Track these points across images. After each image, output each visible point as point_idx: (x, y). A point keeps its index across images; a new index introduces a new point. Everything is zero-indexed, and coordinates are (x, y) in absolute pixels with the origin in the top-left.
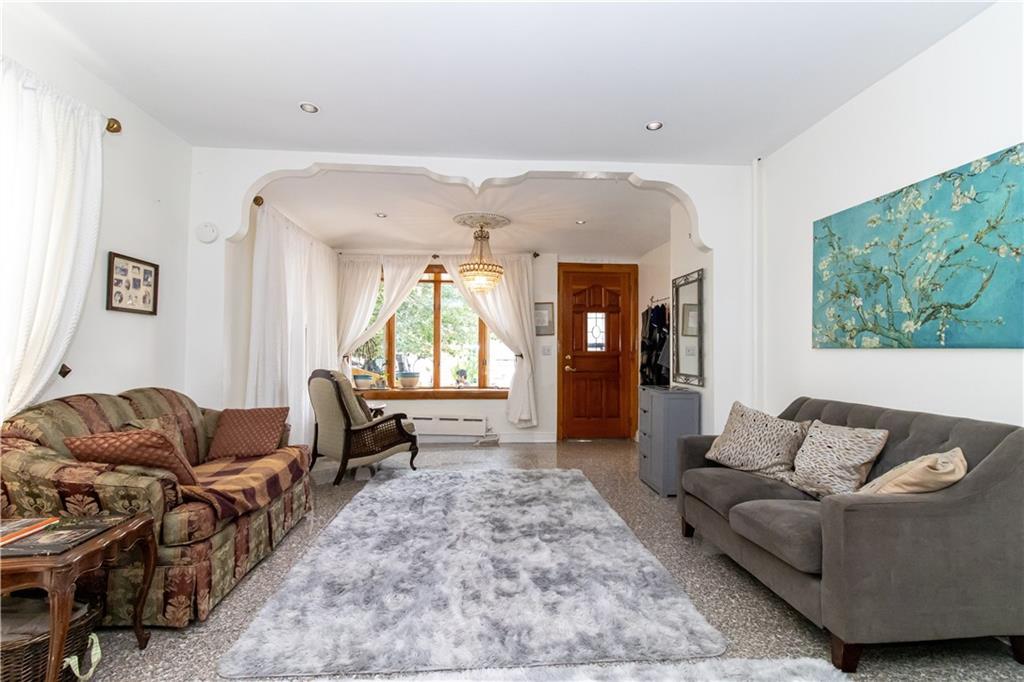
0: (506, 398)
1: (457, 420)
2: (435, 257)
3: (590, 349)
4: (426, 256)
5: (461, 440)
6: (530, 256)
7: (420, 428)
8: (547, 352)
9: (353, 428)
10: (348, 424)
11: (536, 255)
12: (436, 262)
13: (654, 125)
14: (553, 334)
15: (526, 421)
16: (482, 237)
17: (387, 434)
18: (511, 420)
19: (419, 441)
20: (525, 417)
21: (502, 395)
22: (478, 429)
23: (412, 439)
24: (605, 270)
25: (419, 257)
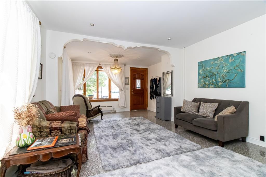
0: (118, 101)
1: (105, 107)
2: (99, 64)
3: (137, 88)
4: (97, 64)
5: (106, 112)
6: (124, 65)
7: (103, 109)
8: (127, 89)
9: (89, 110)
10: (87, 109)
11: (125, 65)
12: (100, 66)
13: (169, 39)
14: (129, 85)
15: (123, 106)
16: (116, 60)
17: (96, 111)
18: (120, 106)
19: (103, 112)
20: (123, 105)
21: (117, 100)
22: (111, 109)
23: (102, 112)
24: (140, 69)
25: (95, 64)
